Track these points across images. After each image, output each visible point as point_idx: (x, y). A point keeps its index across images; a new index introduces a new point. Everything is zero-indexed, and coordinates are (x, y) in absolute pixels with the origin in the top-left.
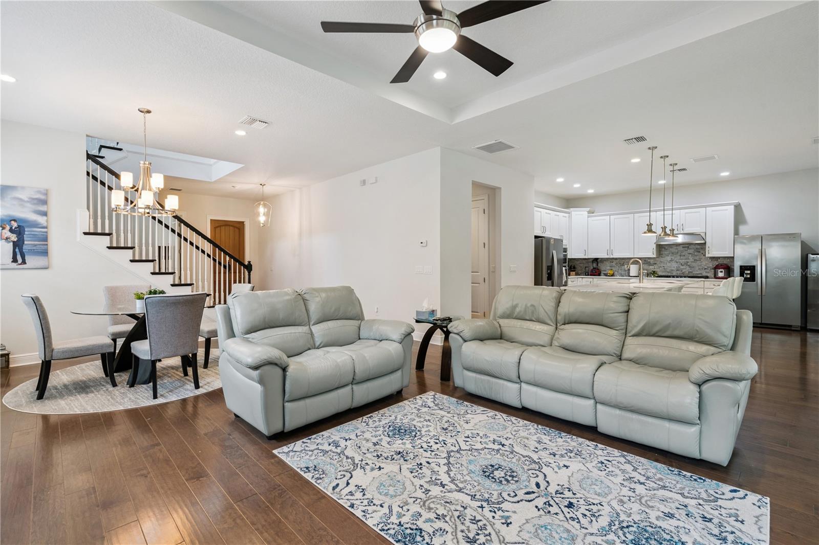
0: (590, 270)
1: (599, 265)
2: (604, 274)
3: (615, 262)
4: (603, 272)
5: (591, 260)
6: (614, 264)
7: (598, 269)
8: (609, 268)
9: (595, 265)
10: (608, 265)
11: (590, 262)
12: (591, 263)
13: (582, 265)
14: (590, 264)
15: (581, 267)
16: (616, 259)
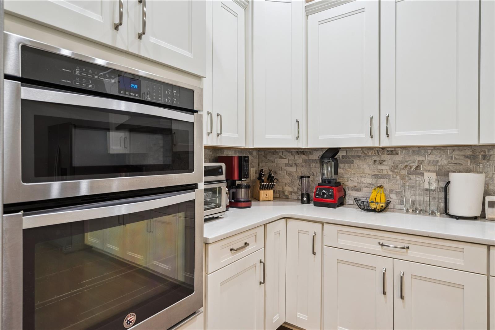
0: (314, 186)
1: (340, 171)
2: (356, 199)
3: (389, 160)
4: (351, 195)
5: (316, 156)
6: (385, 168)
7: (338, 184)
8: (369, 180)
9: (328, 171)
10: (368, 171)
11: (314, 161)
12: (318, 165)
13: (293, 169)
14: (316, 168)
15: (290, 174)
16: (392, 151)
